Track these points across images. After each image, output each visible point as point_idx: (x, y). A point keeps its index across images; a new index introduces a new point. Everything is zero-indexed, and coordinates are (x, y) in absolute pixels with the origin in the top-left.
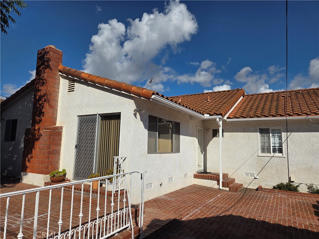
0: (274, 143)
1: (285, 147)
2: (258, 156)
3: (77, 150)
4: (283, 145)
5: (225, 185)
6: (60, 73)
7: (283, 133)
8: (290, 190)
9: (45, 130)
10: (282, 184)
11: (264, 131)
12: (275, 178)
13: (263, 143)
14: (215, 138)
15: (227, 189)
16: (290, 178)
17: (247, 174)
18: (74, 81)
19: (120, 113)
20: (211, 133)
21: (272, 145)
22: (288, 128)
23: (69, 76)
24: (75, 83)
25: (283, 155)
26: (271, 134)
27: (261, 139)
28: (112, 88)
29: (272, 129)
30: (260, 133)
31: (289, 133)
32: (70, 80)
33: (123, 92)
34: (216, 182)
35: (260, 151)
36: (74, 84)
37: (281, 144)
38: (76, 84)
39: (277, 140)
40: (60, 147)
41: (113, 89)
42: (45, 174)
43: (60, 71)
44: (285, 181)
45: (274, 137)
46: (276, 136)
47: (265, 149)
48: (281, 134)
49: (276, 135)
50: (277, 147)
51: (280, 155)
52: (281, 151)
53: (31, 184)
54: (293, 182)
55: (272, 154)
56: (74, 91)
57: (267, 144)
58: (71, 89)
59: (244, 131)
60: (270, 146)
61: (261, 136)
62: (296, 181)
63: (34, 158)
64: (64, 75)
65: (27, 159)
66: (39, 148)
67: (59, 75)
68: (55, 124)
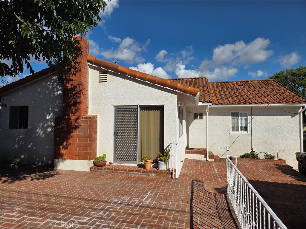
0: (242, 124)
1: (250, 127)
2: (230, 134)
3: (115, 137)
4: (249, 125)
5: (211, 158)
6: (89, 63)
7: (248, 116)
8: (254, 158)
10: (247, 154)
11: (235, 115)
12: (242, 150)
13: (233, 123)
14: (196, 120)
15: (213, 160)
16: (252, 149)
17: (221, 148)
18: (106, 72)
19: (163, 105)
20: (192, 116)
21: (240, 125)
22: (252, 112)
23: (102, 68)
25: (248, 133)
26: (240, 117)
27: (232, 121)
28: (155, 83)
29: (240, 114)
30: (232, 116)
31: (253, 117)
32: (101, 71)
34: (204, 155)
35: (231, 129)
36: (107, 76)
37: (246, 125)
38: (109, 76)
39: (243, 121)
40: (97, 134)
41: (156, 85)
42: (89, 160)
43: (89, 61)
44: (249, 152)
45: (241, 119)
46: (244, 119)
47: (235, 128)
48: (247, 117)
49: (244, 117)
50: (244, 127)
51: (246, 132)
52: (246, 129)
53: (71, 170)
54: (254, 152)
55: (240, 132)
56: (107, 82)
57: (236, 125)
58: (103, 80)
59: (220, 114)
60: (239, 126)
61: (232, 118)
62: (256, 151)
63: (71, 145)
64: (94, 65)
65: (61, 147)
66: (77, 136)
67: (87, 65)
68: (87, 113)
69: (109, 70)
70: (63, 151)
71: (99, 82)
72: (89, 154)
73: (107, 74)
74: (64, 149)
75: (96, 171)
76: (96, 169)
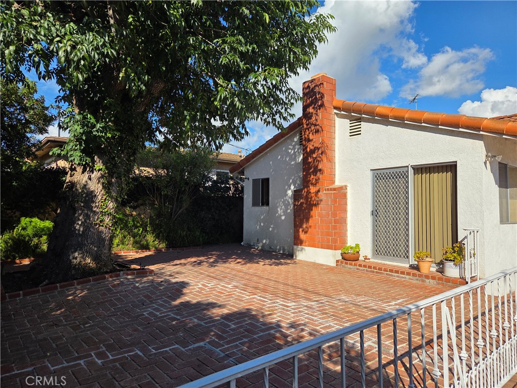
3: (374, 218)
6: (335, 111)
9: (325, 191)
18: (359, 120)
19: (456, 162)
23: (353, 114)
24: (362, 123)
28: (439, 125)
32: (352, 119)
33: (461, 130)
36: (360, 125)
38: (364, 125)
40: (347, 213)
41: (440, 127)
43: (335, 108)
53: (313, 261)
56: (360, 134)
58: (355, 132)
63: (312, 228)
64: (342, 112)
65: (301, 230)
66: (319, 215)
67: (333, 113)
68: (334, 182)
69: (363, 116)
70: (302, 236)
71: (350, 136)
72: (335, 241)
73: (360, 122)
74: (303, 232)
75: (343, 267)
76: (343, 263)
